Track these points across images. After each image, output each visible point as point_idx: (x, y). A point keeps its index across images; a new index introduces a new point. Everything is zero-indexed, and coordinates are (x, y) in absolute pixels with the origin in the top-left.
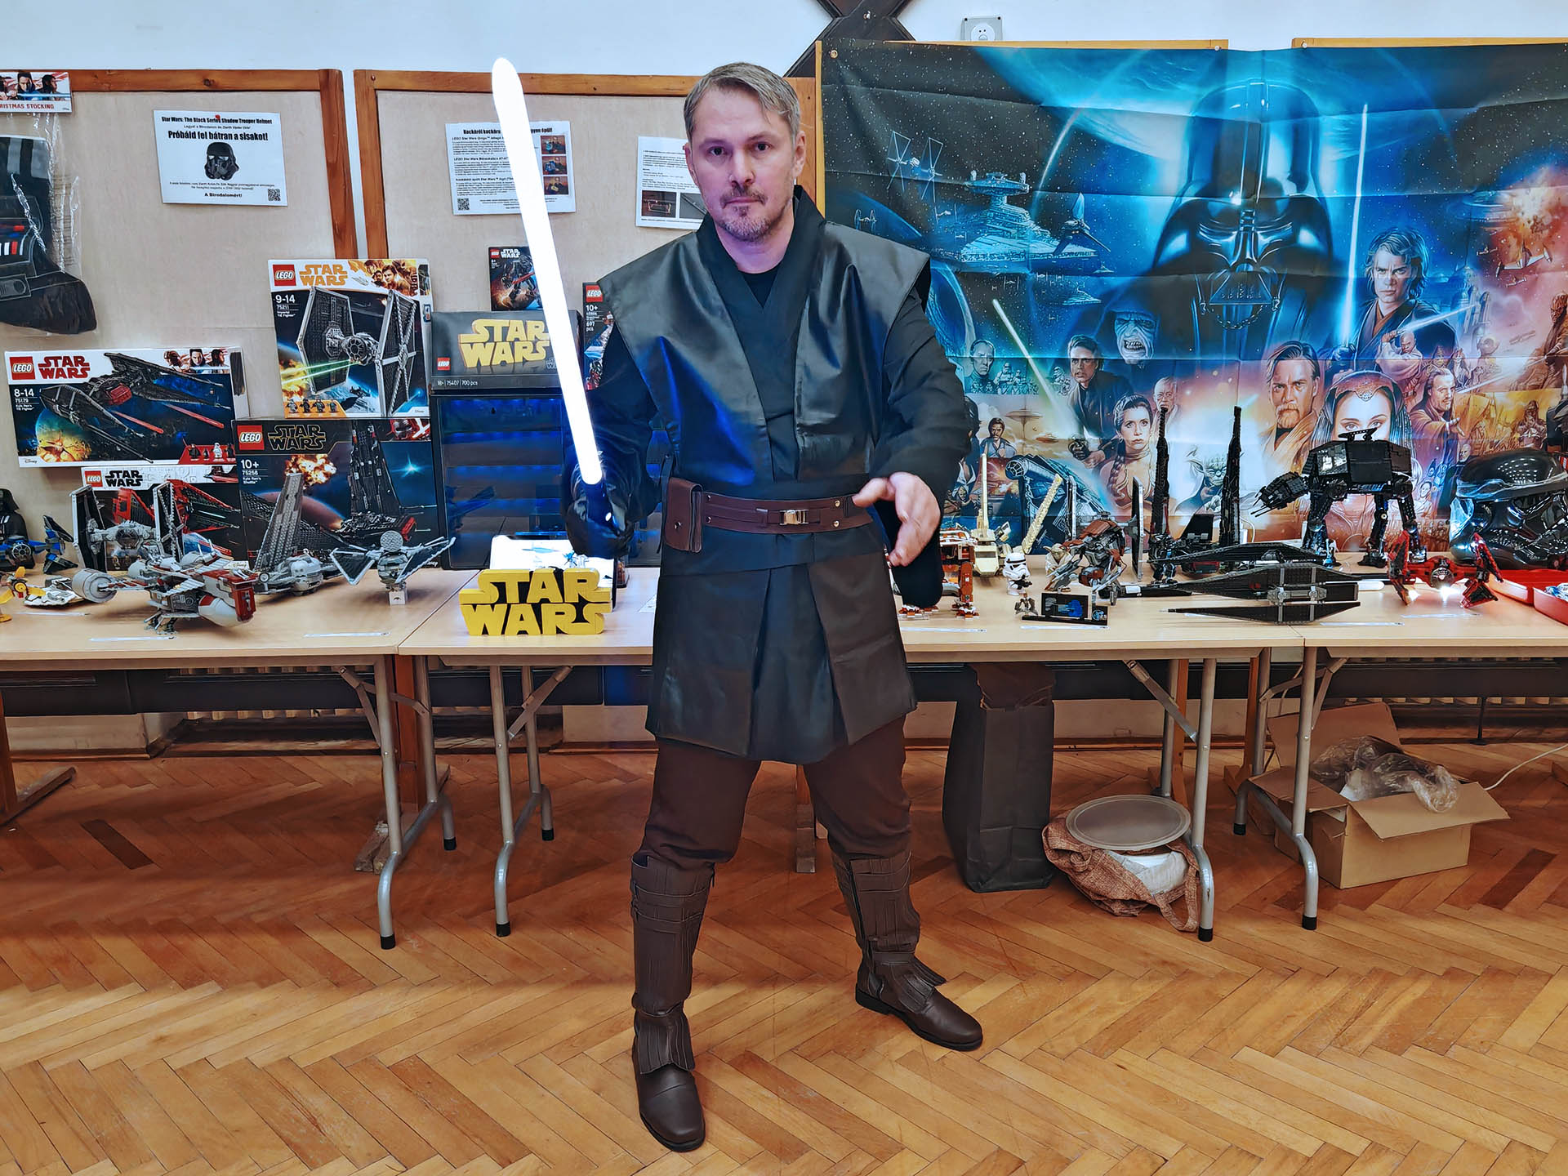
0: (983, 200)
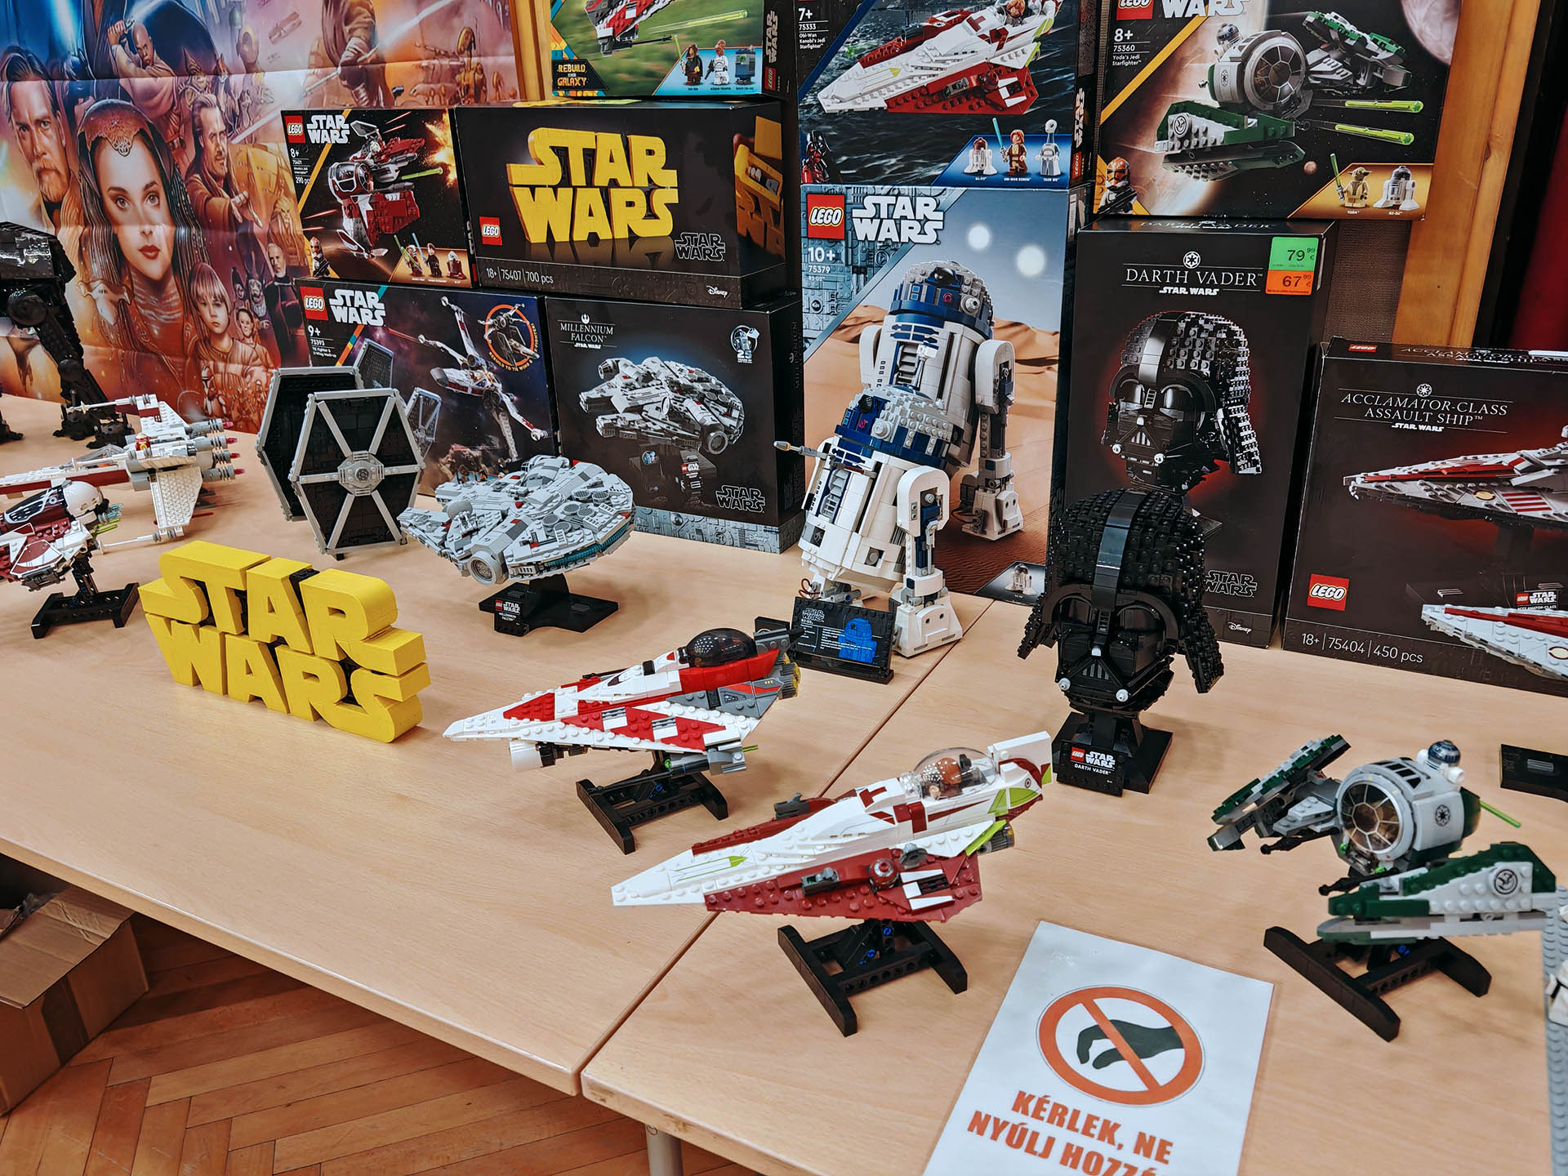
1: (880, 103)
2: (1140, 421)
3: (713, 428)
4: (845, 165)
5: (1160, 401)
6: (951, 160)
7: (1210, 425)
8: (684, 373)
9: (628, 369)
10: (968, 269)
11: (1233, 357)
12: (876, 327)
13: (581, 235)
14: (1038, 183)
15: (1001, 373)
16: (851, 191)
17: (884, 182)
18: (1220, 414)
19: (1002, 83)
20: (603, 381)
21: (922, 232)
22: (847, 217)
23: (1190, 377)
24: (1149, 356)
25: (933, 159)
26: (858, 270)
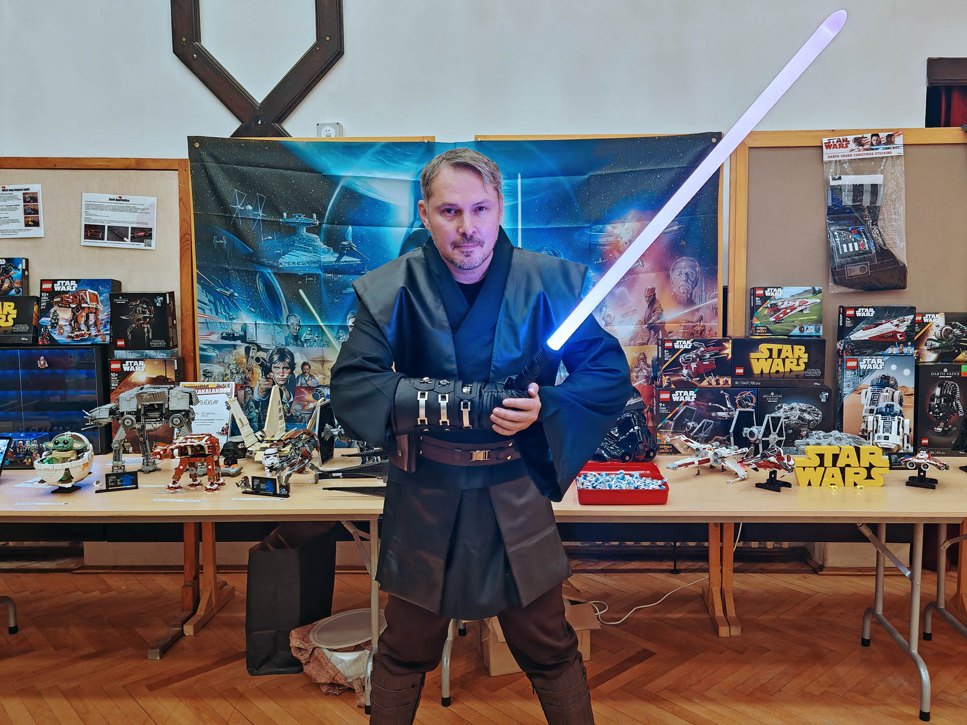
0: (292, 230)
1: (867, 338)
2: (936, 406)
3: (812, 421)
4: (856, 352)
5: (941, 401)
6: (885, 351)
7: (952, 406)
8: (804, 406)
9: (785, 406)
10: (891, 375)
11: (956, 390)
12: (866, 390)
13: (773, 371)
14: (906, 355)
15: (900, 398)
16: (859, 358)
17: (868, 355)
18: (954, 403)
19: (898, 335)
20: (776, 411)
21: (879, 367)
22: (858, 364)
23: (947, 395)
24: (938, 391)
25: (880, 350)
26: (861, 376)
